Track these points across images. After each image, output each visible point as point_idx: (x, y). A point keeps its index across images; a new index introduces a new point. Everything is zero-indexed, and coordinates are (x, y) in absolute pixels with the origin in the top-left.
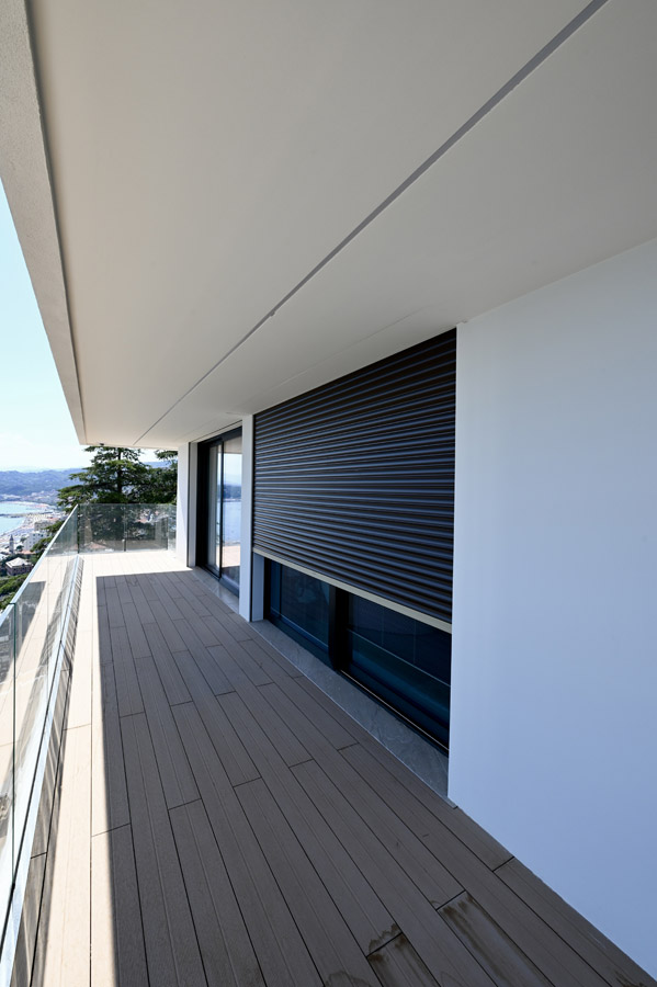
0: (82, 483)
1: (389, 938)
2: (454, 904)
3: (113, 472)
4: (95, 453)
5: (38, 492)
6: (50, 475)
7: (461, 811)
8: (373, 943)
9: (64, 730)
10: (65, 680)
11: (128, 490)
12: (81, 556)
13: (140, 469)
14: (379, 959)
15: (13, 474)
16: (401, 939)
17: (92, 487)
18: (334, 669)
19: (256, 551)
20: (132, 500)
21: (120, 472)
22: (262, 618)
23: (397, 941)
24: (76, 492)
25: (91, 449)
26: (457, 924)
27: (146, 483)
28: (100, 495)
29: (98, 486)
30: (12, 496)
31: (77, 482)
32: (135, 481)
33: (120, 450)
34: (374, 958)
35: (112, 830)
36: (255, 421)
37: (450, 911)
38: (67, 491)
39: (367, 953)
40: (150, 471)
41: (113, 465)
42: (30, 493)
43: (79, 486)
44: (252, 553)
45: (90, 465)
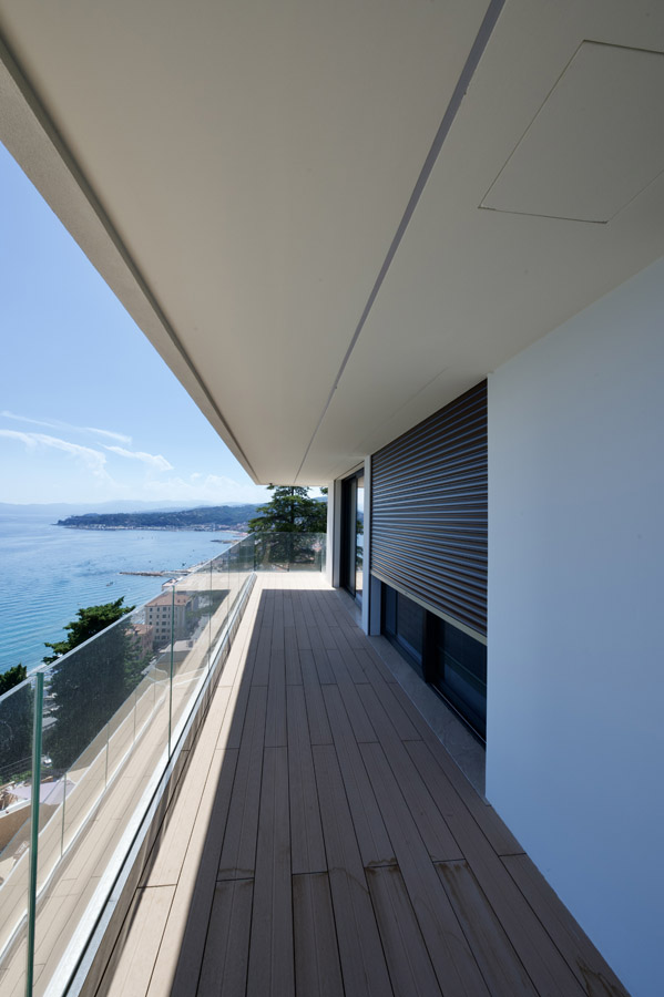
0: (265, 515)
1: (385, 864)
2: (451, 865)
3: (287, 506)
4: (274, 491)
5: (241, 522)
6: (248, 508)
7: (493, 810)
8: (373, 862)
9: (216, 686)
10: (225, 655)
11: (299, 521)
12: (256, 573)
13: (308, 504)
14: (373, 872)
15: (225, 508)
16: (395, 867)
17: (272, 519)
18: (426, 682)
19: (373, 573)
20: (301, 529)
21: (293, 506)
22: (378, 633)
23: (391, 868)
24: (260, 523)
25: (271, 487)
26: (446, 876)
27: (313, 516)
28: (278, 526)
29: (277, 518)
30: (224, 526)
31: (262, 515)
32: (304, 514)
33: (293, 488)
34: (369, 871)
35: (228, 749)
36: (372, 460)
37: (444, 867)
38: (254, 521)
39: (366, 866)
40: (316, 505)
41: (287, 500)
42: (236, 524)
43: (261, 518)
44: (370, 575)
45: (271, 500)
